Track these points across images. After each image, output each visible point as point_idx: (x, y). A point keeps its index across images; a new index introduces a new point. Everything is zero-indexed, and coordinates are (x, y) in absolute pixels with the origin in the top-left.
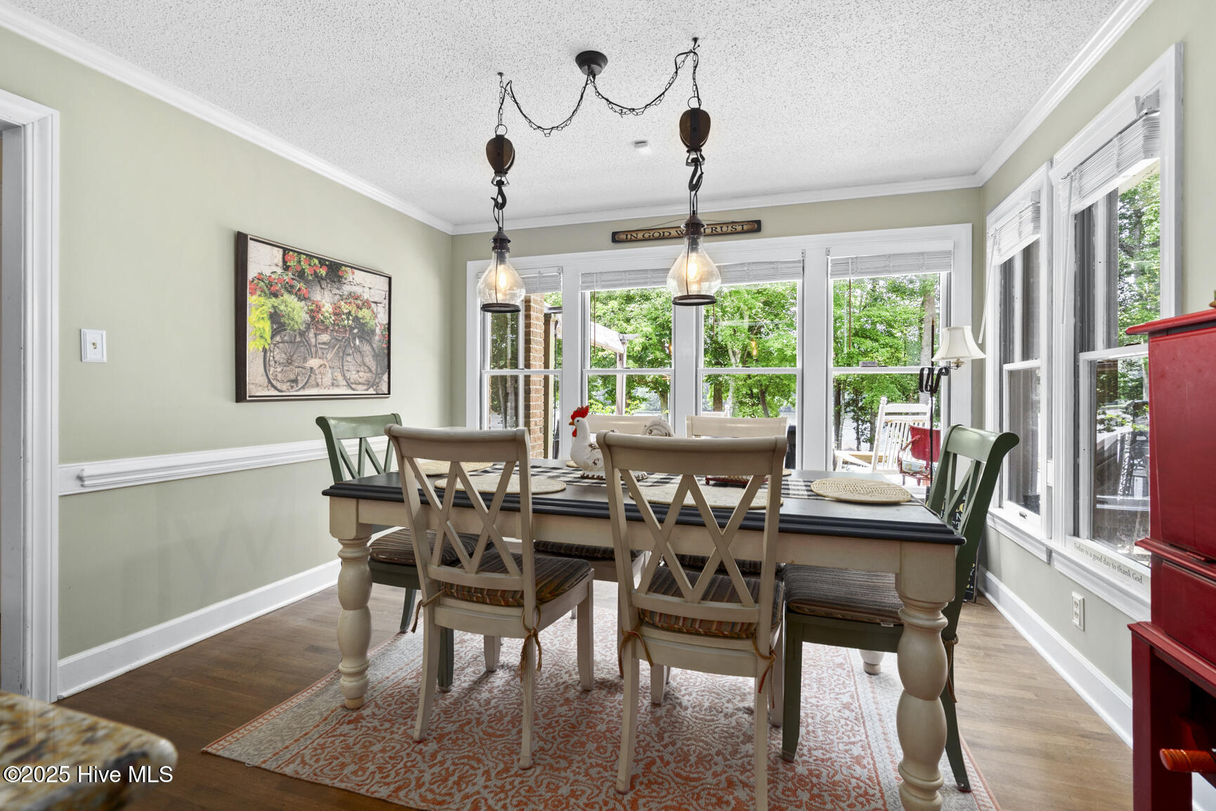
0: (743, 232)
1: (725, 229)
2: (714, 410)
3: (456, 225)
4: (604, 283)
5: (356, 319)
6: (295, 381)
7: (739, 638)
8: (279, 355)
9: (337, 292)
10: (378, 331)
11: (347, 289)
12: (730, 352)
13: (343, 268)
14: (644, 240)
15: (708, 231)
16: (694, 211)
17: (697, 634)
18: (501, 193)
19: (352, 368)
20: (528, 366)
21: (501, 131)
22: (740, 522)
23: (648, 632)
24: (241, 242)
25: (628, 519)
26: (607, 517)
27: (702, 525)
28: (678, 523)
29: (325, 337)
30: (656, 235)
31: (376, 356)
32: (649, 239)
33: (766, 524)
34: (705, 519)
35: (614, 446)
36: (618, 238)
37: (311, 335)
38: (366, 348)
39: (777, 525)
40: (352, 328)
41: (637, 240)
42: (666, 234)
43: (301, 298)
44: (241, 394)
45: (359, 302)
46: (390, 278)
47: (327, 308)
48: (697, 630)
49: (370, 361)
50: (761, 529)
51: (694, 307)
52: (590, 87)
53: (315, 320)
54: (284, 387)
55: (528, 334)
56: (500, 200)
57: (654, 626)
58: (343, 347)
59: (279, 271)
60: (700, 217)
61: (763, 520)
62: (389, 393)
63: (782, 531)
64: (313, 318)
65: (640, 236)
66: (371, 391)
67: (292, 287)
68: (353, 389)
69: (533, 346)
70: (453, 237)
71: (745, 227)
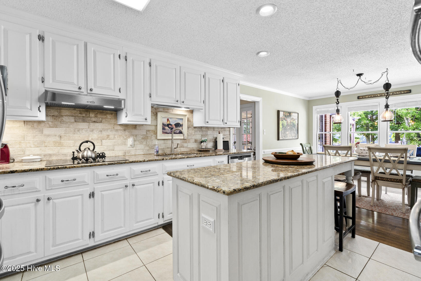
0: (404, 93)
1: (397, 93)
2: (395, 142)
3: (310, 98)
4: (355, 110)
5: (293, 123)
6: (285, 136)
7: (398, 182)
8: (283, 132)
9: (290, 118)
10: (296, 125)
11: (292, 117)
12: (405, 118)
13: (292, 113)
14: (368, 98)
15: (391, 94)
16: (387, 103)
17: (389, 181)
18: (338, 101)
19: (292, 133)
20: (325, 131)
21: (338, 90)
22: (398, 162)
23: (377, 181)
24: (278, 112)
25: (373, 161)
26: (369, 161)
27: (390, 162)
28: (384, 162)
29: (289, 128)
30: (373, 96)
31: (296, 131)
32: (370, 97)
33: (404, 162)
34: (391, 161)
35: (371, 148)
36: (359, 98)
37: (287, 127)
38: (294, 129)
39: (406, 163)
40: (292, 125)
41: (366, 98)
42: (376, 96)
43: (286, 120)
44: (278, 139)
45: (293, 120)
46: (298, 113)
47: (289, 122)
48: (389, 180)
49: (295, 132)
50: (403, 163)
51: (386, 122)
52: (360, 79)
53: (287, 125)
54: (283, 138)
55: (325, 122)
56: (338, 103)
57: (379, 180)
58: (291, 129)
59: (283, 116)
60: (388, 104)
61: (403, 162)
62: (298, 138)
63: (407, 164)
64: (287, 124)
65: (367, 97)
66: (295, 138)
67: (285, 118)
68: (293, 138)
69: (327, 125)
70: (308, 100)
71: (405, 92)
